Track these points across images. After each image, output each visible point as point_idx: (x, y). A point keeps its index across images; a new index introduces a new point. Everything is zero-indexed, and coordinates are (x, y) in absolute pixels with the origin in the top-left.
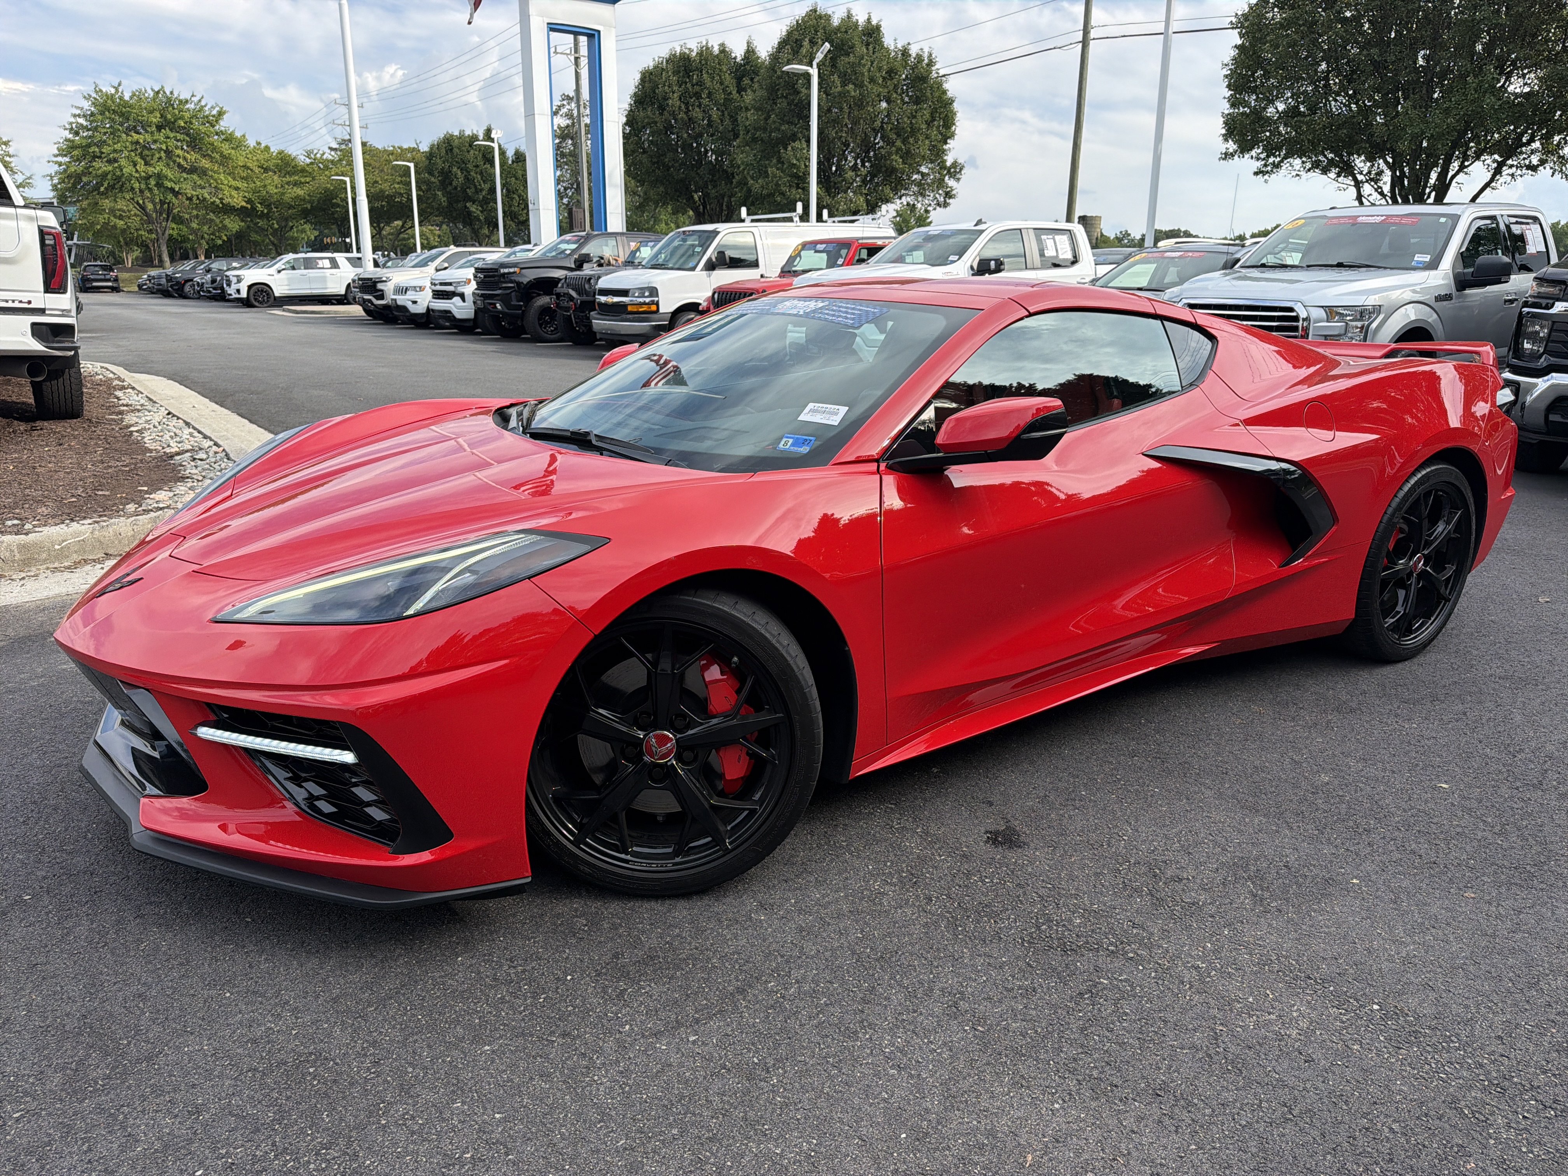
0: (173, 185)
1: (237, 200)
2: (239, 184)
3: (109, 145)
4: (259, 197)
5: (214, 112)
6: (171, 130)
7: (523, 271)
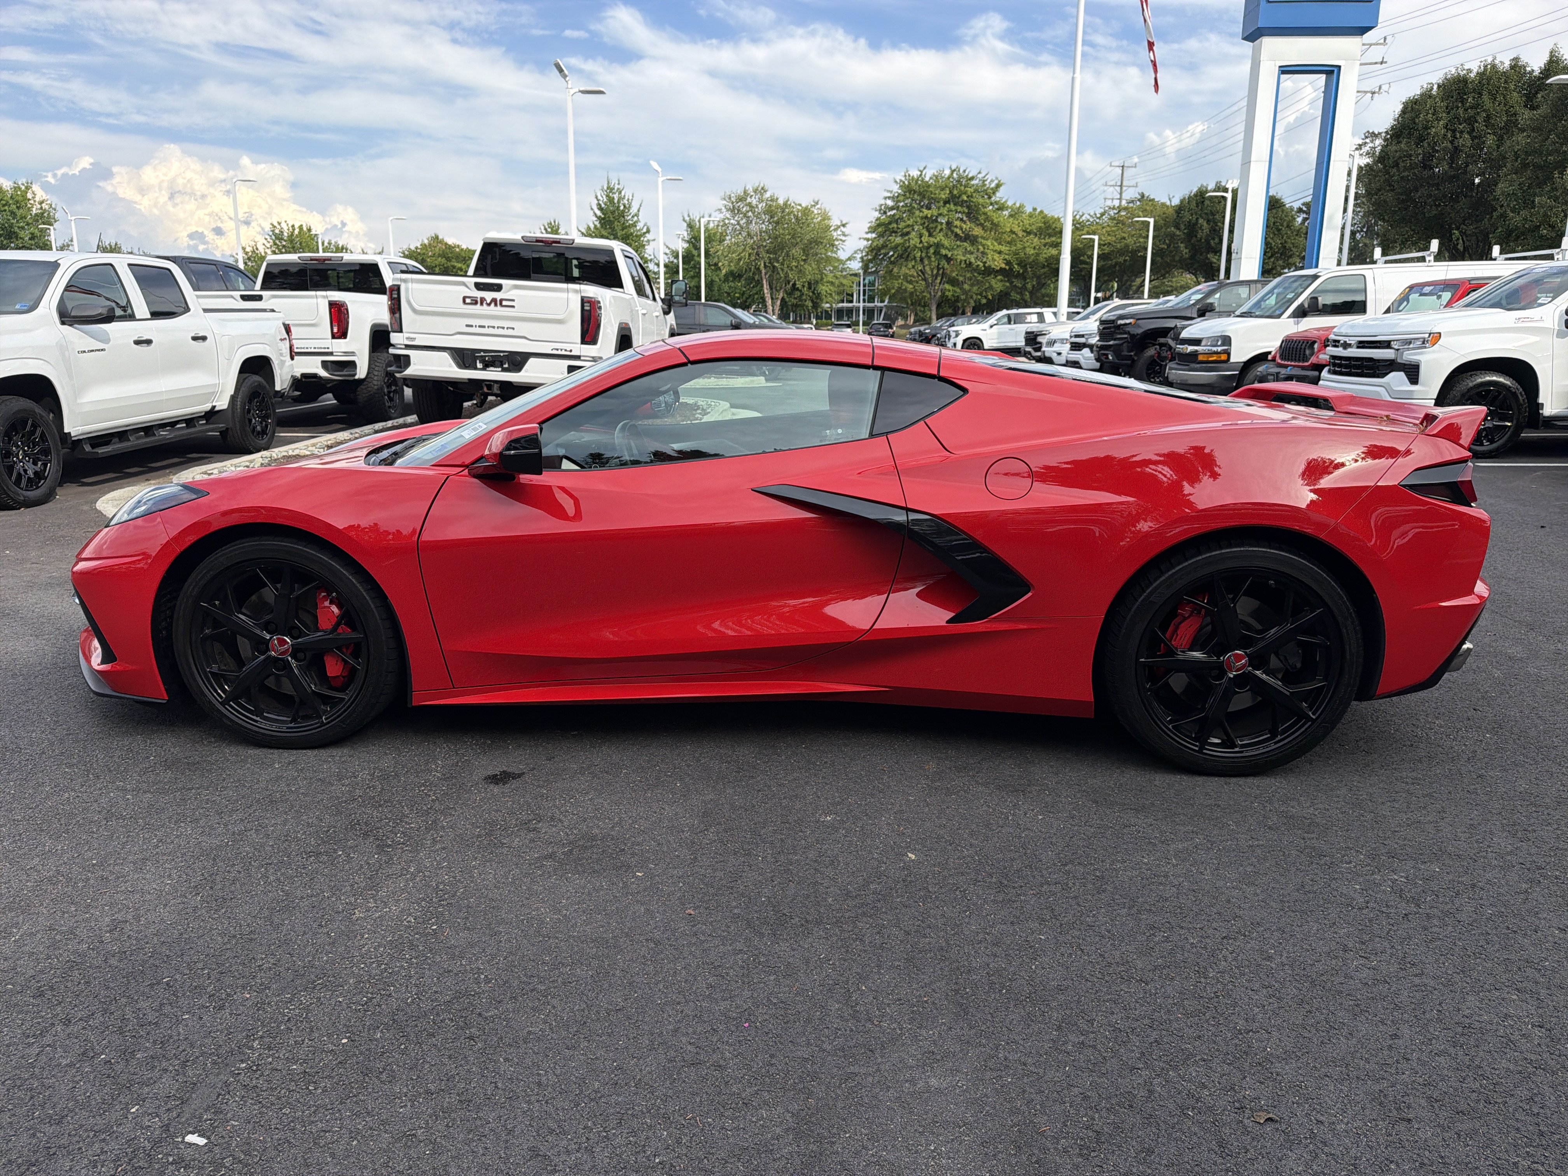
0: (947, 252)
1: (998, 262)
2: (1003, 248)
3: (905, 222)
4: (1017, 259)
5: (993, 185)
6: (955, 205)
7: (1140, 322)
